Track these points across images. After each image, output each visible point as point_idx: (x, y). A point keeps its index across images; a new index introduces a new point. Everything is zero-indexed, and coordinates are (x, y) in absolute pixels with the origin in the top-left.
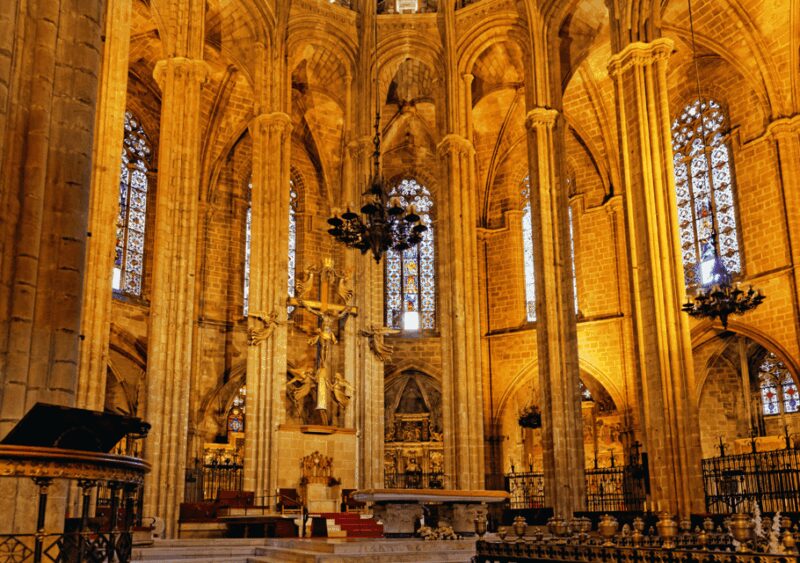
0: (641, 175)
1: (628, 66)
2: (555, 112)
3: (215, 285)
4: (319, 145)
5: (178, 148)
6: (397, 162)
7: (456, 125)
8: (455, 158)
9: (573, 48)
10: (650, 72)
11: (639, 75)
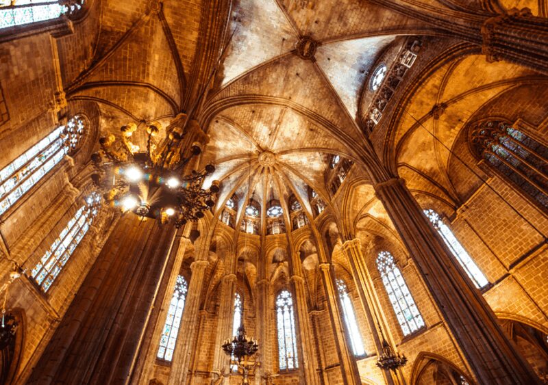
0: (362, 289)
1: (347, 248)
2: (328, 264)
3: (204, 352)
4: (250, 281)
5: (193, 294)
6: (279, 284)
7: (296, 271)
8: (296, 284)
9: (331, 240)
10: (355, 250)
11: (352, 252)
